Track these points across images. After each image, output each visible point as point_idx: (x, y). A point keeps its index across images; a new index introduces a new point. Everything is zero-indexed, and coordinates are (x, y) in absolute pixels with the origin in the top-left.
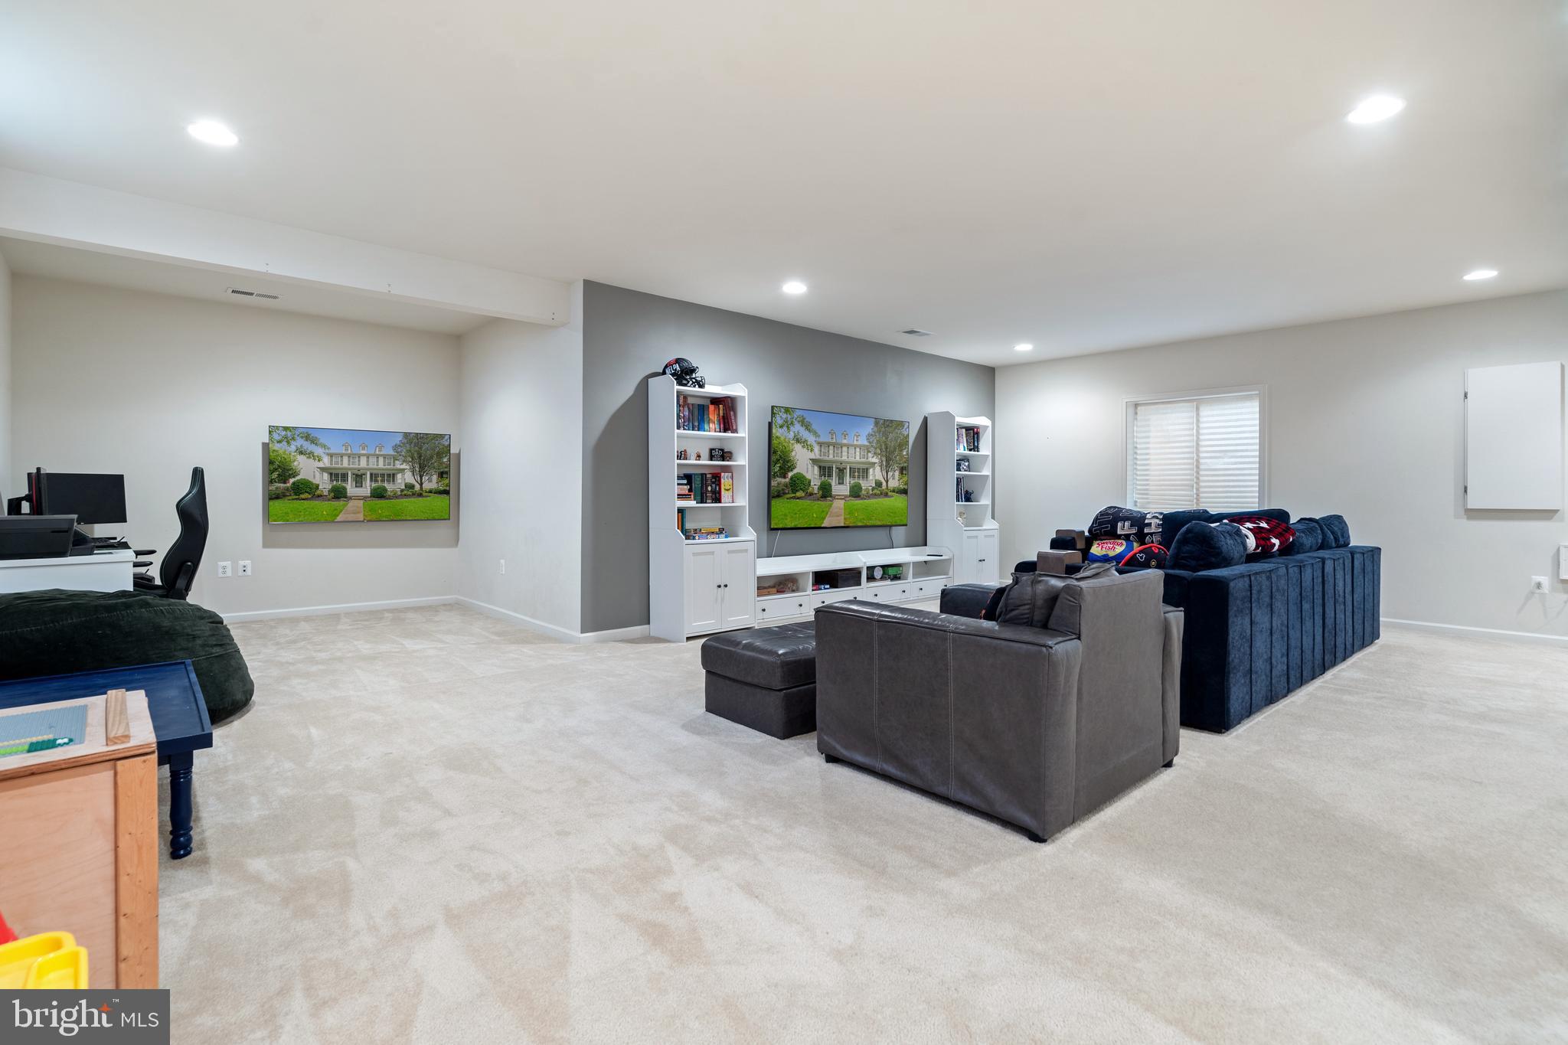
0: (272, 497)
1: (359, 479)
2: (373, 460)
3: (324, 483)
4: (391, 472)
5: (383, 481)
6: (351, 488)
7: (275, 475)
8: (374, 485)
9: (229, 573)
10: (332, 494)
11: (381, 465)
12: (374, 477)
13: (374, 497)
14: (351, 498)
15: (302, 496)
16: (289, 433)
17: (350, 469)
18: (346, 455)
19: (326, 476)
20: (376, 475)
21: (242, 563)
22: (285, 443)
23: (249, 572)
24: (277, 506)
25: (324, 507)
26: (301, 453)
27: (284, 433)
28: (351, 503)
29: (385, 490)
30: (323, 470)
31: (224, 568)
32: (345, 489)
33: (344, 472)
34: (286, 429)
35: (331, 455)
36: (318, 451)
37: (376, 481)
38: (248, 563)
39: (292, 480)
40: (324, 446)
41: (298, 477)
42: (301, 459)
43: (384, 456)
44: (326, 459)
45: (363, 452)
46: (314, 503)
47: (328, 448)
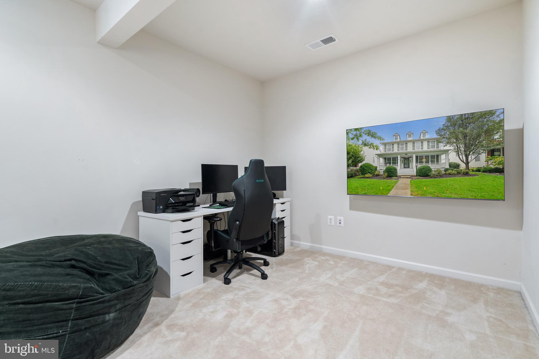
0: (350, 176)
1: (407, 161)
2: (418, 145)
3: (380, 166)
4: (435, 154)
5: (427, 162)
6: (400, 169)
7: (350, 161)
8: (419, 166)
9: (333, 224)
10: (386, 174)
11: (425, 148)
12: (419, 159)
13: (420, 176)
14: (400, 177)
15: (366, 176)
16: (358, 132)
17: (399, 154)
18: (395, 143)
19: (382, 160)
20: (421, 157)
21: (339, 218)
22: (355, 139)
23: (342, 224)
24: (356, 182)
25: (382, 183)
26: (365, 145)
27: (355, 133)
28: (401, 181)
29: (430, 170)
30: (379, 156)
31: (331, 219)
32: (396, 170)
33: (394, 156)
34: (356, 130)
35: (385, 144)
36: (376, 142)
37: (421, 162)
38: (342, 218)
39: (360, 165)
40: (380, 138)
41: (364, 163)
42: (366, 149)
43: (428, 140)
44: (382, 148)
45: (410, 139)
46: (374, 181)
47: (383, 139)
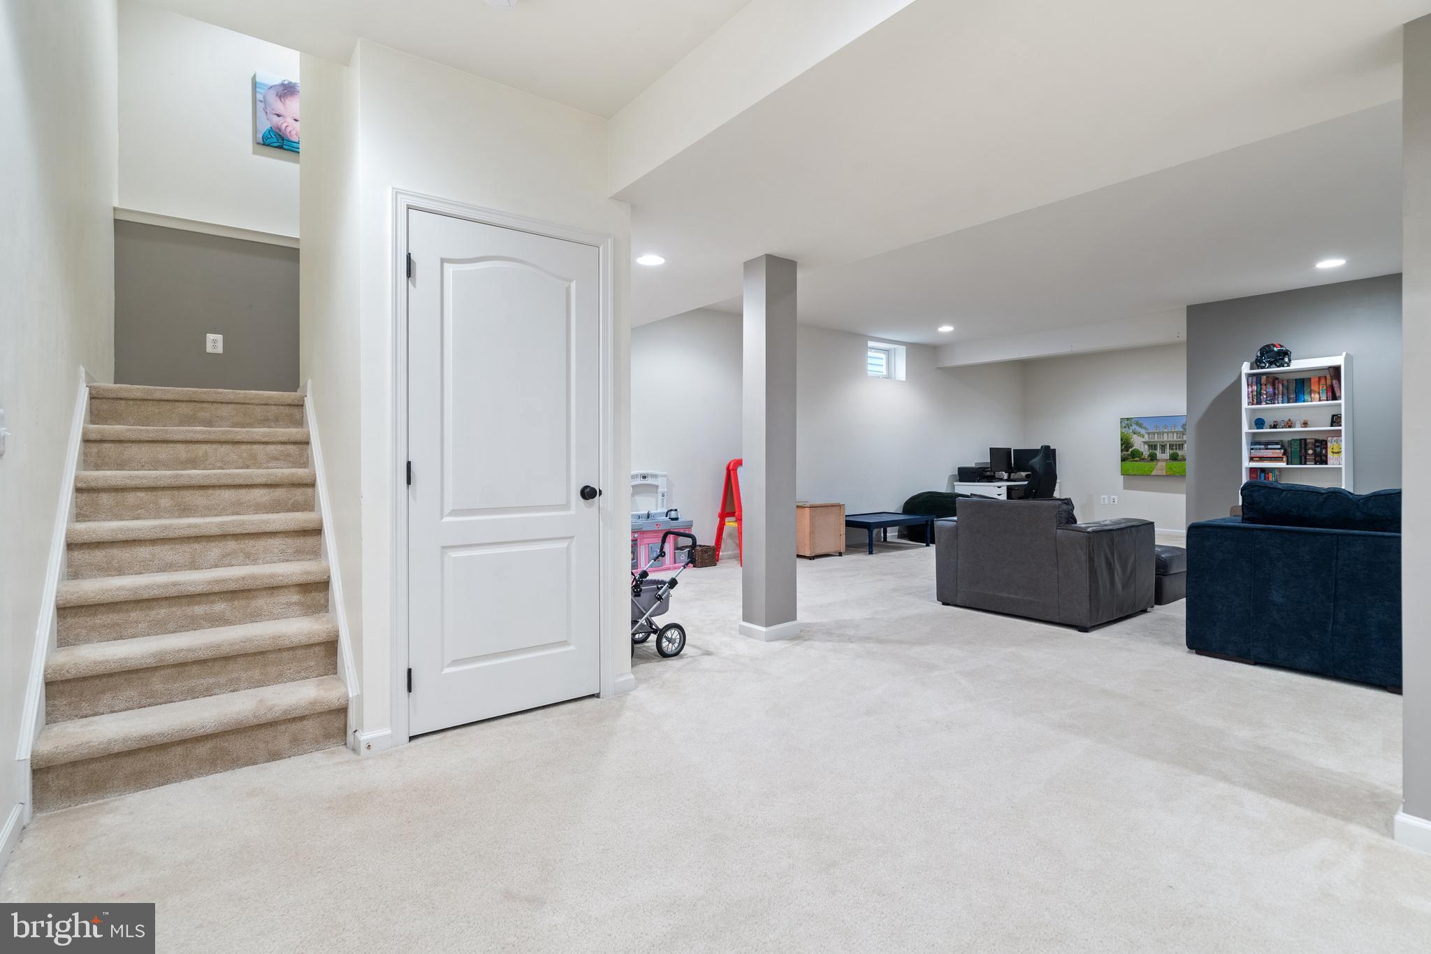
0: (1123, 459)
1: (1163, 447)
2: (1171, 435)
3: (1145, 451)
4: (1181, 443)
5: (1176, 449)
6: (1158, 452)
7: (1123, 448)
8: (1172, 452)
9: (1106, 502)
10: (1150, 458)
11: (1175, 438)
12: (1171, 447)
13: (1171, 459)
14: (1159, 460)
15: (1136, 459)
16: (1129, 422)
17: (1159, 442)
18: (1156, 432)
19: (1146, 446)
20: (1173, 445)
21: (1112, 497)
22: (1127, 428)
23: (1116, 501)
24: (1128, 464)
25: (1146, 466)
26: (1135, 433)
27: (1126, 422)
28: (1160, 463)
29: (1178, 455)
30: (1145, 443)
31: (1104, 499)
32: (1156, 454)
33: (1155, 444)
34: (1128, 419)
35: (1149, 434)
36: (1143, 431)
37: (1173, 449)
38: (1115, 497)
39: (1131, 450)
40: (1145, 428)
41: (1133, 448)
42: (1135, 437)
43: (1177, 433)
44: (1146, 436)
45: (1166, 430)
46: (1141, 464)
47: (1148, 430)
